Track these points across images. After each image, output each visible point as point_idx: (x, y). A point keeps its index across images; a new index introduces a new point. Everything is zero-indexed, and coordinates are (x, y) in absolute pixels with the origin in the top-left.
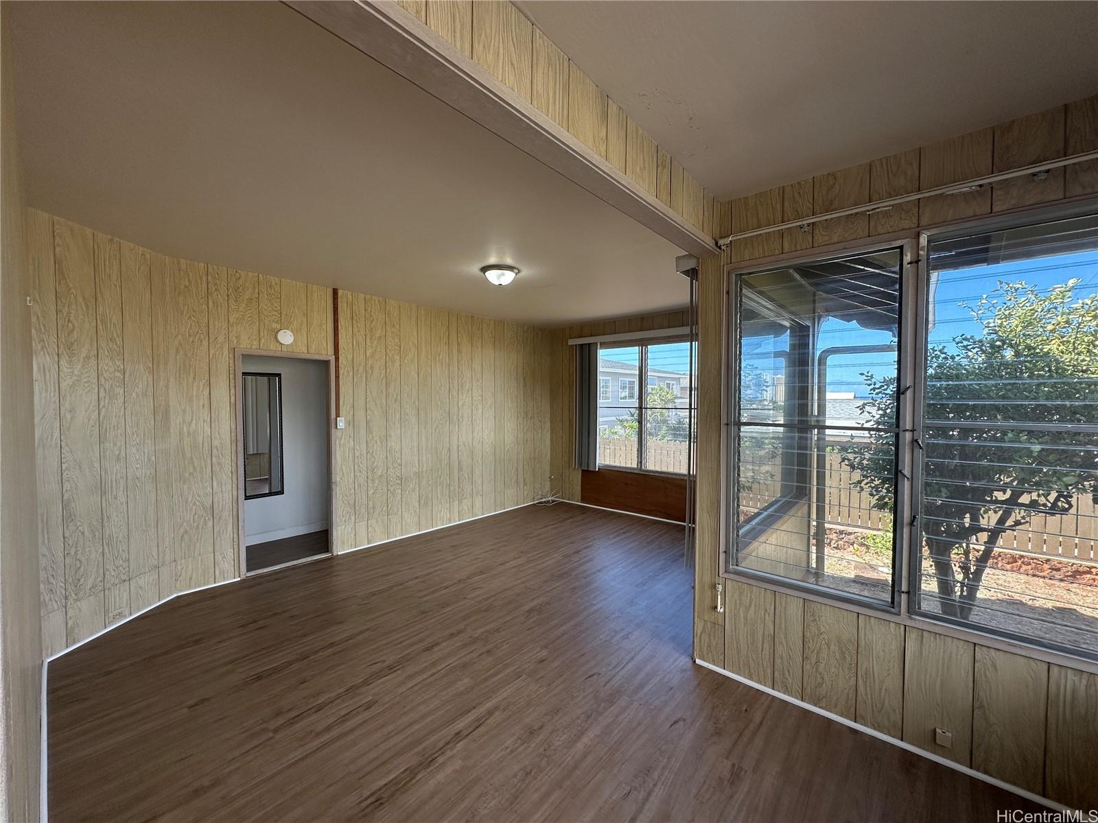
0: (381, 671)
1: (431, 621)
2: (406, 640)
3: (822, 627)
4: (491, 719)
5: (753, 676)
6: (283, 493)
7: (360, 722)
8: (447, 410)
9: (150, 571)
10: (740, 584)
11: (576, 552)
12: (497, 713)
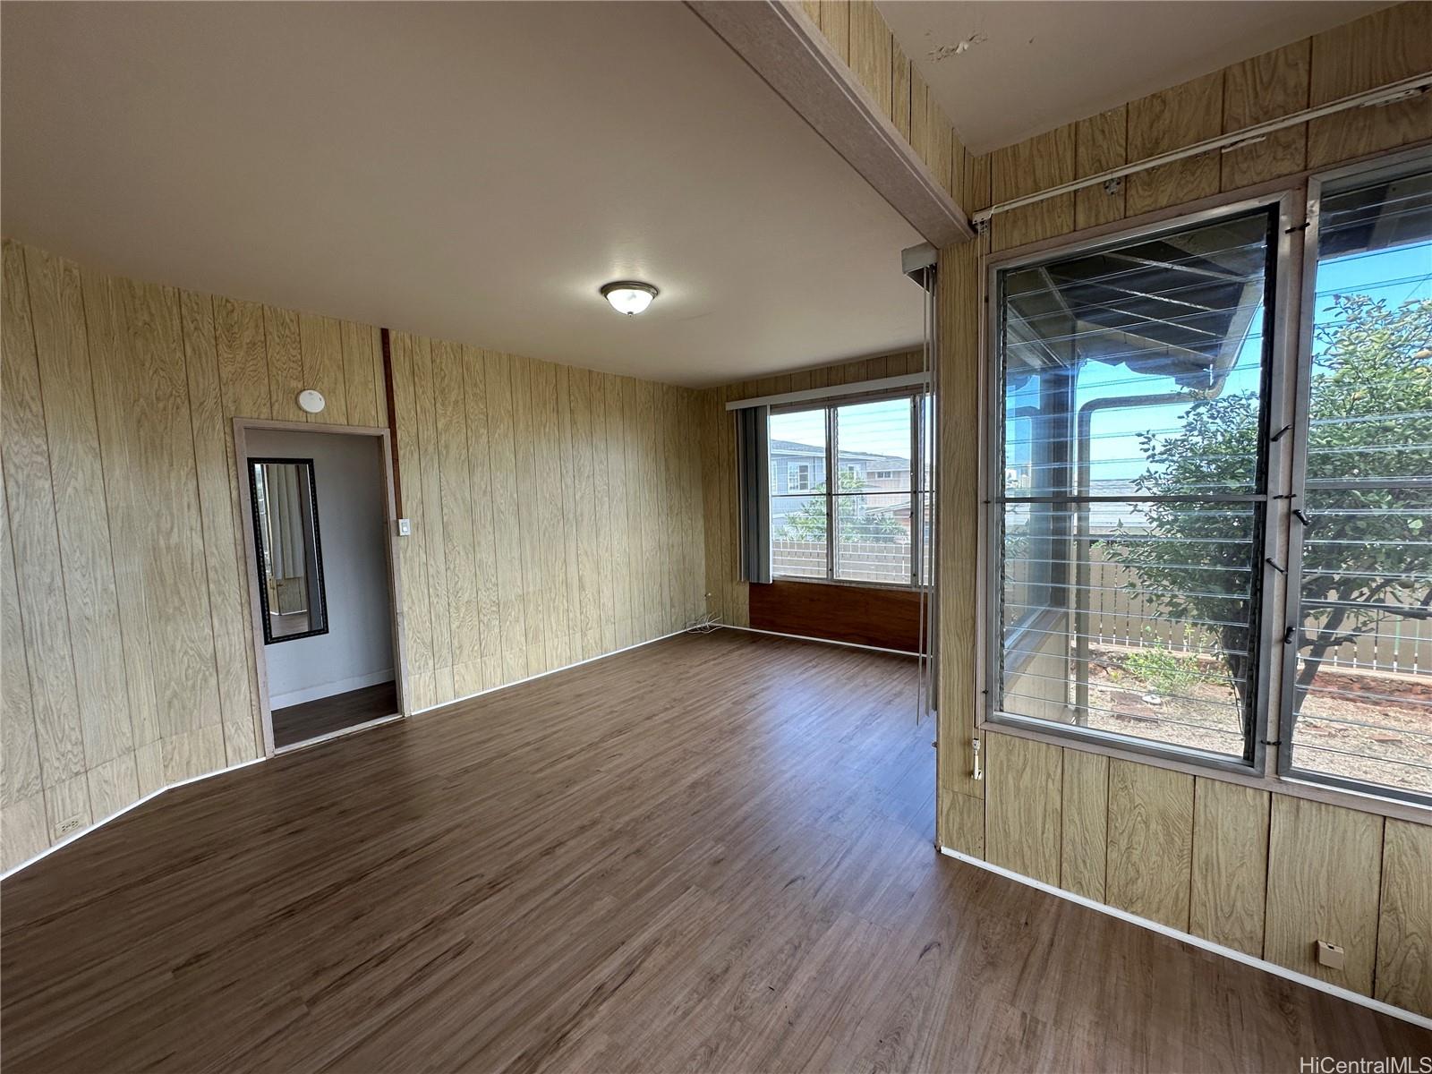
0: (478, 891)
1: (552, 808)
2: (516, 839)
3: (1136, 797)
4: (650, 959)
5: (1029, 870)
6: (327, 632)
7: (448, 976)
8: (560, 505)
9: (119, 756)
10: (1009, 738)
11: (750, 697)
12: (658, 949)
